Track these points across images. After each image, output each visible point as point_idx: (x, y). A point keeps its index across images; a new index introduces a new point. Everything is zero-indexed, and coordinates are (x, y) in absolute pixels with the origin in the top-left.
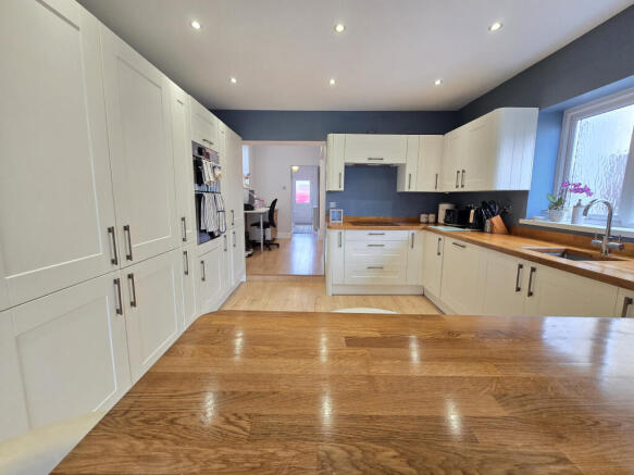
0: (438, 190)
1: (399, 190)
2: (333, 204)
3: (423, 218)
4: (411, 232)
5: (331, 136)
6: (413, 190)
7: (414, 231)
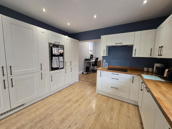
0: (152, 57)
1: (133, 56)
2: (104, 61)
3: (145, 69)
4: (132, 75)
5: (102, 37)
6: (136, 56)
7: (134, 76)
